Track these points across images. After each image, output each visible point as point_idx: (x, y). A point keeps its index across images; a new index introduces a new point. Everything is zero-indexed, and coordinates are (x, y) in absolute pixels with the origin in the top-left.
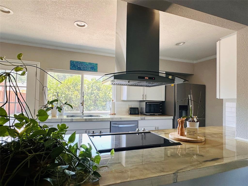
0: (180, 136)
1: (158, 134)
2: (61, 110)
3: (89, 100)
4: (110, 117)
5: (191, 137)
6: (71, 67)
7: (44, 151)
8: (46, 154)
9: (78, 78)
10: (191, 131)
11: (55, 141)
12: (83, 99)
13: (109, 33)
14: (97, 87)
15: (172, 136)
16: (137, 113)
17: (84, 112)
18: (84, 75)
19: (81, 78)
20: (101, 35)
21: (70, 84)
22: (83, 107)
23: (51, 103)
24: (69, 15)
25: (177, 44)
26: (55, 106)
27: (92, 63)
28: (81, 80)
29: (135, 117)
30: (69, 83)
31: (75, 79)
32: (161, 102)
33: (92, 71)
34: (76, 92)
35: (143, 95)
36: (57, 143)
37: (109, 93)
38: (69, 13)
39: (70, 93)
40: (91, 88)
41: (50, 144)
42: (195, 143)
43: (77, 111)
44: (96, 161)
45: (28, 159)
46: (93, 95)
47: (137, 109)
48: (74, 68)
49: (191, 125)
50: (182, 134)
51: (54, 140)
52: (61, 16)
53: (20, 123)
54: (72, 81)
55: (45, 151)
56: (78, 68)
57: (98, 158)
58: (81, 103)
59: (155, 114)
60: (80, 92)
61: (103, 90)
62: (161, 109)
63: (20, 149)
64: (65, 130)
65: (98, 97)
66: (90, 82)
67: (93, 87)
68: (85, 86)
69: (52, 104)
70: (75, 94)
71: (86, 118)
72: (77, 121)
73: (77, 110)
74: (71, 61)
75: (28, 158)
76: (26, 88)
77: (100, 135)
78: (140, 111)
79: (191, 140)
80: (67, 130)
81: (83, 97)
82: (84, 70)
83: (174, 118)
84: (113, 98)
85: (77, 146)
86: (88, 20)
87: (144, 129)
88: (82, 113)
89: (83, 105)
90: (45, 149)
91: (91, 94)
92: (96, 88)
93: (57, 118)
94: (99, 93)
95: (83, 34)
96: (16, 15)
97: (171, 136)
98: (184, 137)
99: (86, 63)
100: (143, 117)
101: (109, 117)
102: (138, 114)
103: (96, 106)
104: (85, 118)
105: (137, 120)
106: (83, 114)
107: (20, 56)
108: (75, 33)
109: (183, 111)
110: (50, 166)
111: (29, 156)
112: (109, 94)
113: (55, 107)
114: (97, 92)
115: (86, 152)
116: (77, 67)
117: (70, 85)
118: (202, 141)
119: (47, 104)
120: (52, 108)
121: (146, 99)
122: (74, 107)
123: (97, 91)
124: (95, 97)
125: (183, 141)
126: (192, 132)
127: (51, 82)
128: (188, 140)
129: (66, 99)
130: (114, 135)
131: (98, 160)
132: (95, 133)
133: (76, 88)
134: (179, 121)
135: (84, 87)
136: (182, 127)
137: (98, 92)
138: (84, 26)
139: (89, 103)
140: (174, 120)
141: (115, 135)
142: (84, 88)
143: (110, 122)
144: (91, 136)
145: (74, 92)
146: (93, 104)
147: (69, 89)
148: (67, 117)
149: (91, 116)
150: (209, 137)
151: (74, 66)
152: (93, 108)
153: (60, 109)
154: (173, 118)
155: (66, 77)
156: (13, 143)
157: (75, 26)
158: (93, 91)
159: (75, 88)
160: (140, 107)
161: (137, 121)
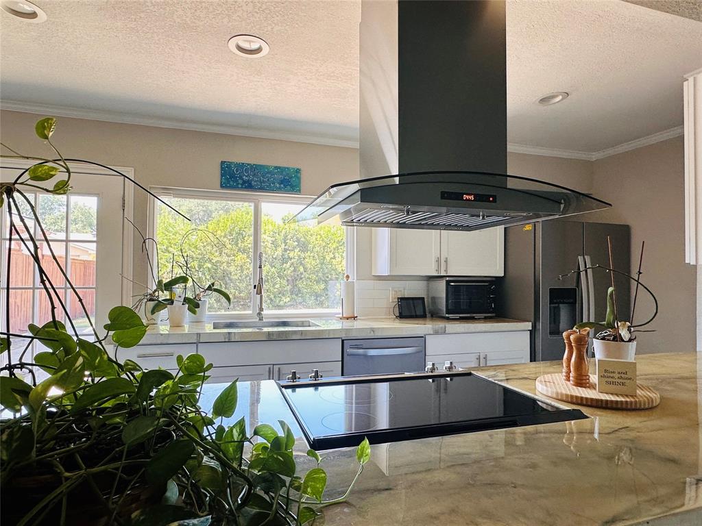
0: (574, 387)
1: (498, 380)
2: (198, 306)
3: (279, 279)
4: (341, 325)
5: (612, 391)
6: (223, 181)
7: (119, 459)
8: (129, 470)
9: (244, 217)
10: (614, 372)
11: (162, 420)
12: (261, 273)
13: (333, 72)
14: (298, 240)
15: (546, 386)
16: (420, 312)
17: (265, 312)
18: (263, 204)
19: (253, 215)
20: (311, 79)
21: (223, 234)
22: (261, 297)
23: (169, 286)
24: (211, 16)
25: (544, 100)
26: (180, 297)
27: (285, 168)
28: (253, 223)
29: (417, 326)
30: (219, 232)
31: (238, 219)
32: (494, 279)
33: (287, 192)
34: (240, 256)
35: (438, 261)
36: (169, 425)
37: (334, 258)
38: (211, 9)
39: (225, 259)
40: (283, 245)
41: (143, 433)
42: (630, 413)
43: (245, 310)
44: (309, 490)
45: (62, 491)
46: (289, 264)
47: (420, 301)
48: (231, 183)
49: (608, 352)
50: (581, 381)
51: (159, 418)
52: (188, 19)
53: (52, 354)
54: (228, 226)
55: (124, 459)
56: (244, 182)
57: (318, 478)
58: (255, 286)
59: (474, 315)
60: (252, 254)
61: (314, 250)
62: (494, 300)
63: (34, 454)
64: (202, 374)
65: (302, 269)
66: (279, 228)
67: (288, 241)
68: (266, 238)
69: (171, 291)
70: (239, 263)
71: (270, 329)
72: (244, 341)
73: (245, 307)
74: (223, 163)
75: (63, 488)
76: (95, 244)
77: (316, 386)
78: (431, 307)
79: (617, 402)
80: (207, 374)
81: (260, 267)
82: (262, 189)
83: (534, 326)
84: (347, 271)
85: (243, 432)
86: (269, 28)
87: (451, 363)
88: (259, 314)
89: (261, 293)
90: (126, 449)
91: (284, 260)
92: (296, 243)
93: (187, 332)
94: (304, 259)
95: (256, 76)
96: (54, 22)
97: (545, 388)
98: (589, 390)
99: (267, 167)
100: (440, 324)
101: (336, 325)
102: (423, 316)
103: (297, 295)
104: (266, 330)
105: (420, 333)
106: (260, 320)
107: (44, 128)
108: (233, 75)
109: (561, 305)
110: (141, 518)
111: (67, 479)
112: (334, 260)
113: (179, 299)
114: (299, 256)
115: (275, 456)
116: (240, 181)
117: (225, 237)
118: (654, 405)
119: (155, 291)
120: (171, 302)
121: (446, 271)
122: (235, 298)
123: (299, 253)
124: (295, 271)
125: (589, 403)
126: (616, 376)
127: (171, 229)
128: (607, 401)
129: (212, 276)
130: (354, 385)
131: (318, 486)
132: (299, 378)
133: (239, 245)
134: (568, 338)
135: (264, 242)
136: (580, 359)
137: (303, 255)
138: (259, 50)
139: (277, 286)
140: (533, 333)
141: (357, 385)
142: (262, 244)
143: (343, 341)
144: (287, 387)
145: (234, 255)
146: (289, 287)
147: (221, 246)
148: (214, 328)
149: (285, 324)
150: (669, 388)
151: (232, 176)
152: (288, 299)
153: (193, 304)
154: (531, 329)
155: (213, 215)
156: (9, 431)
157: (231, 51)
158: (288, 252)
159: (237, 245)
160: (428, 295)
161: (423, 338)
